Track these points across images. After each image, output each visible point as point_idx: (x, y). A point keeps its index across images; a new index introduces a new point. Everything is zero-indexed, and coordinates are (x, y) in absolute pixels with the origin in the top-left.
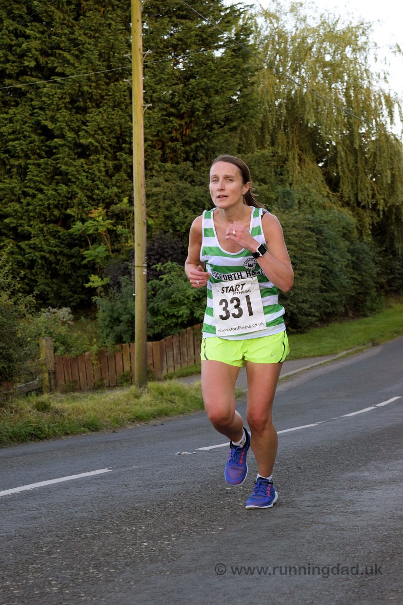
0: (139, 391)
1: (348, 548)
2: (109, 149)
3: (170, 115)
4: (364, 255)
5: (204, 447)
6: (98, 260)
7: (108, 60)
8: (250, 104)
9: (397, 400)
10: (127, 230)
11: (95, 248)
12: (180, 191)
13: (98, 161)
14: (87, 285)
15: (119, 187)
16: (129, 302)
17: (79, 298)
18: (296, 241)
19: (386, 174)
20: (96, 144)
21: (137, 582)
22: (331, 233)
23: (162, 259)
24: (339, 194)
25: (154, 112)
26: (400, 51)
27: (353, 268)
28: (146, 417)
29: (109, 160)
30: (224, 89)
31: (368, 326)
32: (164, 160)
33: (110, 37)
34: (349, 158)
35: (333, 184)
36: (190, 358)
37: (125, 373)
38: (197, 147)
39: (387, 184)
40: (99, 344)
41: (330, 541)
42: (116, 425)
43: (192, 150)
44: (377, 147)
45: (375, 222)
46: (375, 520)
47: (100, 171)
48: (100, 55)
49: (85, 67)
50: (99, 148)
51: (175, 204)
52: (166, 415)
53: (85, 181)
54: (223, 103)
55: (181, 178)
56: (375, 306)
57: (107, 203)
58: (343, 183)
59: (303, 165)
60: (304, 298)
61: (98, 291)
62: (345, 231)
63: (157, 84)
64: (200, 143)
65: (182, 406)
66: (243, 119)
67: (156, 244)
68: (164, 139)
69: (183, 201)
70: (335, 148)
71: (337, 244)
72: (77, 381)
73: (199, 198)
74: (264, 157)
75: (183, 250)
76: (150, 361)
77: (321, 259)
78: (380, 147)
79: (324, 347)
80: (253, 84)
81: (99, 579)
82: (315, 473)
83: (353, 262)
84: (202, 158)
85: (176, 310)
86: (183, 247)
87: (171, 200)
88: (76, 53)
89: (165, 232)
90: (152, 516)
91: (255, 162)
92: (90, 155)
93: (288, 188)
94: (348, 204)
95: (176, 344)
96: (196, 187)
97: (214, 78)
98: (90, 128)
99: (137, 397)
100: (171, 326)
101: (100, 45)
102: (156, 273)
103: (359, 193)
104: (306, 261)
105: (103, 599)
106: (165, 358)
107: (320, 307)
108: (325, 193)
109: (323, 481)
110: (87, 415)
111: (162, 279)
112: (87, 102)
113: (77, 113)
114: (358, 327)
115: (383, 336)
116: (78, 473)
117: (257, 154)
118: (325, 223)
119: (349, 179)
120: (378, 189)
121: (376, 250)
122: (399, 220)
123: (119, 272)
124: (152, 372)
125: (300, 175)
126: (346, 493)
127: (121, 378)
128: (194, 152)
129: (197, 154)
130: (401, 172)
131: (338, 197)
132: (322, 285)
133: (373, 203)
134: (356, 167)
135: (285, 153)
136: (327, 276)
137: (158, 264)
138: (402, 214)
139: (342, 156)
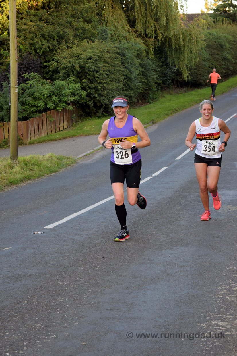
0: (13, 162)
4: (150, 67)
5: (49, 224)
10: (7, 52)
12: (39, 28)
15: (2, 24)
16: (7, 97)
18: (109, 61)
19: (163, 19)
22: (130, 55)
23: (28, 70)
24: (135, 29)
27: (143, 75)
28: (17, 182)
31: (150, 110)
32: (30, 8)
34: (142, 8)
35: (132, 23)
36: (44, 131)
37: (5, 140)
39: (164, 25)
43: (47, 2)
44: (158, 2)
45: (156, 46)
51: (36, 36)
52: (29, 179)
55: (40, 19)
56: (154, 96)
58: (138, 23)
59: (114, 11)
60: (113, 96)
62: (139, 53)
65: (38, 172)
67: (24, 61)
69: (41, 35)
71: (133, 61)
73: (51, 33)
74: (90, 8)
75: (41, 65)
76: (20, 133)
77: (123, 71)
83: (143, 72)
85: (37, 102)
86: (41, 63)
87: (34, 33)
89: (30, 54)
91: (85, 11)
93: (105, 28)
94: (139, 36)
95: (36, 123)
96: (49, 26)
99: (12, 167)
100: (33, 112)
102: (25, 79)
103: (147, 29)
104: (115, 72)
106: (30, 131)
108: (127, 29)
111: (28, 84)
115: (159, 118)
117: (86, 6)
118: (126, 49)
119: (141, 20)
120: (159, 27)
121: (156, 64)
122: (170, 45)
123: (2, 78)
124: (21, 139)
125: (112, 18)
126: (130, 294)
127: (3, 143)
128: (48, 4)
129: (50, 4)
130: (172, 17)
131: (134, 31)
132: (124, 87)
133: (155, 36)
134: (146, 13)
135: (103, 3)
136: (127, 81)
137: (25, 74)
138: (172, 42)
139: (138, 7)
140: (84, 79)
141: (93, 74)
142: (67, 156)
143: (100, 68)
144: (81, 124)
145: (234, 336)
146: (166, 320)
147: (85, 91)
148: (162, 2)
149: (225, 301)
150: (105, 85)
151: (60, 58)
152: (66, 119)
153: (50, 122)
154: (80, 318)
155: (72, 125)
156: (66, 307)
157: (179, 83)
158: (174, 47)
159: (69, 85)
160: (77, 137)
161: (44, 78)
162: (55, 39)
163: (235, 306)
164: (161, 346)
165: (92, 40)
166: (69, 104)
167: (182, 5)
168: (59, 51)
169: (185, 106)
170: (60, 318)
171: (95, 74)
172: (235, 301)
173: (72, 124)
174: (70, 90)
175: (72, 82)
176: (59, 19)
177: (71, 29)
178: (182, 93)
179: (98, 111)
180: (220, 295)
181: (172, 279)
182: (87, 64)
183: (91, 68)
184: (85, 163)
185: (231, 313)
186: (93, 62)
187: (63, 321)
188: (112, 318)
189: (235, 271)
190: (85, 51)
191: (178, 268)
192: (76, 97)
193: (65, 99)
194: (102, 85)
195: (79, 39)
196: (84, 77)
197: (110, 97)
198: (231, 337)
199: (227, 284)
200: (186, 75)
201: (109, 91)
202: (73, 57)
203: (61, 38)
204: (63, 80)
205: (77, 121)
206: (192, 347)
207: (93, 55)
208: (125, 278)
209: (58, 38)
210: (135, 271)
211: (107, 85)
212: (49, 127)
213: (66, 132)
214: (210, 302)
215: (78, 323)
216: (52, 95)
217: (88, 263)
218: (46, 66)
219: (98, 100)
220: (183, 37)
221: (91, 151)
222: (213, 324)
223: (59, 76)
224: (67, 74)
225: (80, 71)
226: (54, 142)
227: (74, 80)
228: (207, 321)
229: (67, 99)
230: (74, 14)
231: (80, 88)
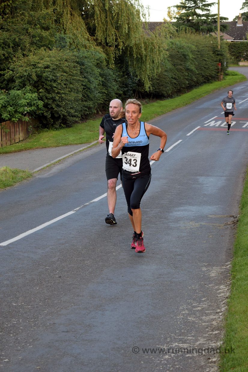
4: (110, 77)
18: (67, 70)
22: (89, 64)
24: (95, 38)
27: (103, 85)
34: (102, 15)
35: (92, 31)
38: (5, 5)
39: (126, 33)
44: (119, 9)
45: (117, 56)
46: (103, 352)
58: (98, 31)
59: (73, 18)
60: (72, 106)
62: (98, 62)
64: (7, 3)
70: (93, 7)
71: (93, 70)
73: (6, 40)
74: (48, 15)
77: (82, 81)
79: (83, 138)
83: (103, 82)
84: (8, 13)
91: (42, 17)
93: (63, 35)
94: (99, 44)
96: (4, 33)
103: (107, 37)
104: (74, 82)
107: (81, 111)
108: (86, 37)
117: (44, 12)
118: (85, 58)
119: (102, 28)
120: (120, 35)
121: (117, 74)
122: (131, 55)
125: (71, 25)
126: (87, 315)
128: (3, 9)
129: (5, 10)
130: (134, 25)
131: (94, 40)
132: (83, 97)
133: (116, 44)
134: (106, 21)
135: (62, 10)
136: (86, 92)
138: (133, 52)
139: (98, 14)
140: (41, 88)
141: (50, 84)
142: (23, 170)
143: (58, 78)
144: (38, 136)
145: (196, 358)
146: (125, 342)
147: (42, 102)
148: (123, 9)
149: (186, 322)
150: (63, 95)
151: (15, 67)
152: (22, 131)
153: (5, 133)
154: (34, 341)
155: (29, 137)
156: (20, 329)
157: (140, 94)
158: (135, 56)
159: (25, 95)
160: (33, 150)
162: (11, 46)
163: (197, 327)
164: (120, 369)
165: (49, 48)
166: (25, 115)
167: (144, 13)
168: (14, 59)
169: (147, 118)
170: (14, 341)
171: (53, 83)
172: (197, 322)
174: (26, 100)
175: (28, 91)
176: (14, 25)
177: (28, 36)
178: (144, 104)
179: (56, 123)
180: (181, 316)
181: (132, 299)
182: (44, 73)
183: (49, 77)
184: (42, 177)
185: (192, 334)
186: (50, 71)
187: (17, 344)
188: (69, 340)
189: (196, 290)
190: (42, 59)
191: (138, 287)
192: (33, 108)
193: (21, 110)
194: (60, 95)
195: (35, 47)
196: (41, 86)
197: (68, 108)
198: (192, 359)
199: (189, 304)
200: (148, 86)
201: (67, 102)
202: (29, 66)
203: (16, 45)
204: (19, 90)
205: (34, 133)
206: (151, 370)
207: (50, 64)
208: (83, 298)
209: (13, 46)
210: (93, 291)
211: (65, 95)
212: (4, 139)
213: (21, 144)
214: (171, 322)
215: (33, 346)
216: (7, 105)
217: (44, 283)
219: (56, 110)
220: (144, 46)
221: (49, 164)
222: (173, 346)
223: (15, 85)
224: (23, 83)
225: (37, 80)
226: (8, 155)
227: (30, 90)
228: (168, 343)
229: (23, 109)
230: (31, 20)
231: (36, 98)
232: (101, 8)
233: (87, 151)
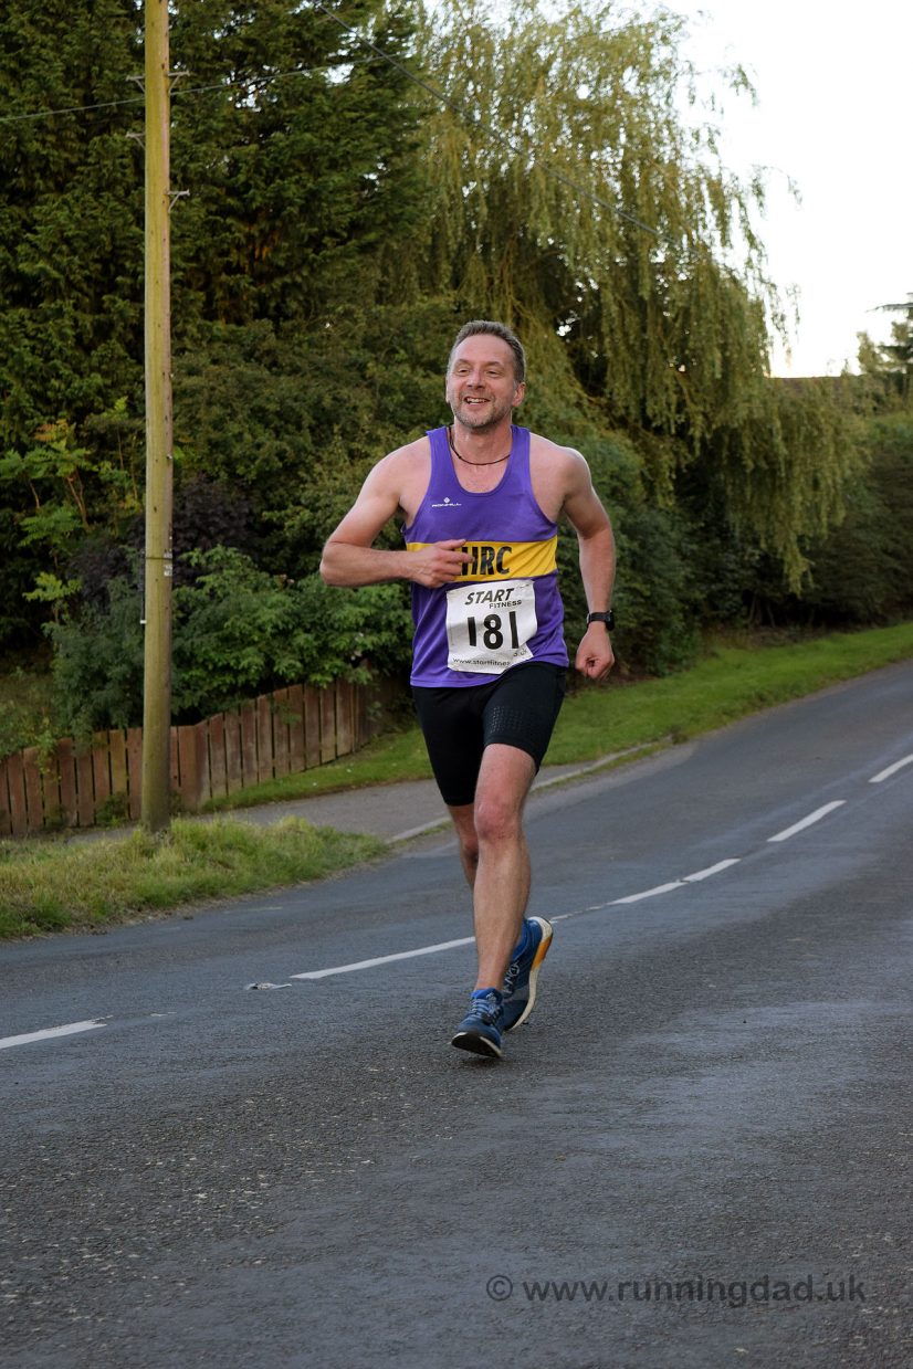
0: (152, 839)
1: (651, 1208)
2: (85, 286)
3: (227, 212)
4: (658, 538)
5: (307, 971)
6: (56, 540)
7: (86, 84)
8: (409, 192)
9: (730, 867)
10: (123, 473)
11: (50, 512)
12: (245, 387)
13: (60, 313)
14: (30, 596)
15: (105, 374)
16: (127, 636)
17: (11, 623)
20: (55, 274)
21: (191, 1281)
23: (203, 538)
24: (603, 401)
25: (192, 206)
26: (745, 83)
27: (633, 566)
28: (170, 899)
29: (84, 311)
30: (350, 158)
31: (664, 697)
32: (210, 314)
33: (93, 32)
34: (627, 320)
35: (591, 376)
36: (262, 764)
37: (115, 797)
38: (285, 286)
39: (714, 380)
40: (57, 731)
41: (611, 1192)
42: (100, 917)
43: (274, 293)
44: (690, 296)
45: (684, 463)
46: (706, 1145)
47: (63, 337)
48: (69, 72)
49: (33, 97)
50: (62, 284)
51: (233, 415)
52: (214, 894)
53: (29, 359)
54: (346, 189)
55: (248, 356)
56: (679, 653)
57: (77, 410)
58: (613, 377)
61: (55, 610)
62: (616, 483)
63: (197, 142)
64: (293, 278)
65: (248, 875)
66: (390, 226)
67: (189, 505)
68: (209, 268)
69: (252, 410)
70: (596, 295)
72: (4, 812)
73: (289, 402)
74: (438, 314)
75: (251, 520)
76: (174, 772)
78: (698, 297)
79: (566, 744)
80: (414, 146)
81: (106, 1275)
82: (564, 1036)
83: (633, 553)
84: (296, 312)
85: (234, 654)
86: (251, 513)
87: (224, 406)
88: (12, 65)
89: (211, 479)
90: (211, 1131)
91: (416, 323)
92: (41, 300)
94: (621, 422)
95: (231, 735)
96: (282, 378)
97: (327, 132)
98: (43, 236)
99: (147, 853)
100: (221, 692)
101: (67, 48)
102: (190, 571)
103: (648, 398)
105: (120, 1321)
106: (207, 763)
108: (573, 398)
109: (584, 1054)
110: (36, 892)
111: (202, 585)
112: (34, 179)
113: (10, 202)
114: (644, 699)
115: (697, 721)
116: (30, 1030)
117: (422, 305)
119: (627, 366)
120: (692, 390)
121: (684, 529)
122: (736, 460)
123: (104, 567)
124: (176, 794)
126: (638, 1084)
127: (106, 808)
128: (278, 299)
129: (284, 302)
130: (744, 352)
131: (600, 407)
133: (679, 423)
134: (643, 341)
135: (484, 305)
136: (573, 585)
137: (192, 550)
138: (743, 449)
139: (614, 315)
142: (355, 831)
144: (401, 740)
146: (785, 1128)
148: (704, 295)
151: (322, 494)
152: (346, 718)
153: (285, 728)
155: (369, 743)
157: (769, 609)
158: (750, 464)
159: (356, 591)
160: (388, 784)
161: (263, 567)
162: (305, 423)
166: (356, 664)
167: (779, 311)
168: (318, 468)
169: (796, 686)
170: (385, 1129)
173: (366, 740)
174: (360, 606)
177: (366, 390)
178: (783, 646)
181: (793, 1057)
184: (424, 856)
188: (580, 1126)
191: (811, 1037)
192: (385, 636)
193: (342, 642)
195: (392, 427)
200: (797, 570)
203: (324, 422)
205: (388, 728)
208: (615, 1057)
210: (650, 1045)
212: (282, 749)
213: (343, 766)
215: (454, 1138)
216: (294, 627)
218: (270, 527)
220: (783, 427)
226: (297, 804)
229: (348, 641)
230: (377, 334)
231: (396, 602)
232: (624, 295)
233: (581, 784)
